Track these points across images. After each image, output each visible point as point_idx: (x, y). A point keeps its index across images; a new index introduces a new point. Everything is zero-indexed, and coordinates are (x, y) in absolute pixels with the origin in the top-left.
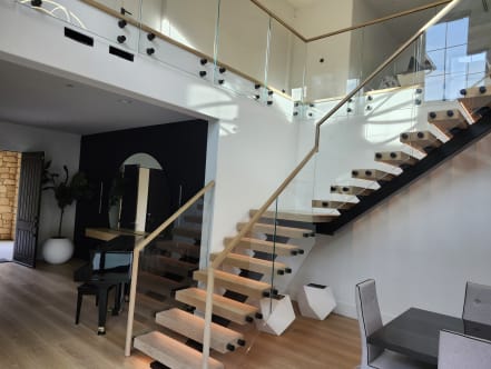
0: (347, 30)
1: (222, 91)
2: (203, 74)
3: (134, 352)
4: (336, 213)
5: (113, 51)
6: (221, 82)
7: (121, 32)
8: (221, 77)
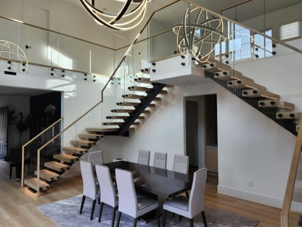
0: (144, 40)
1: (64, 79)
2: (52, 74)
3: (25, 186)
4: (117, 127)
5: (6, 73)
6: (63, 76)
7: (9, 65)
8: (63, 74)
